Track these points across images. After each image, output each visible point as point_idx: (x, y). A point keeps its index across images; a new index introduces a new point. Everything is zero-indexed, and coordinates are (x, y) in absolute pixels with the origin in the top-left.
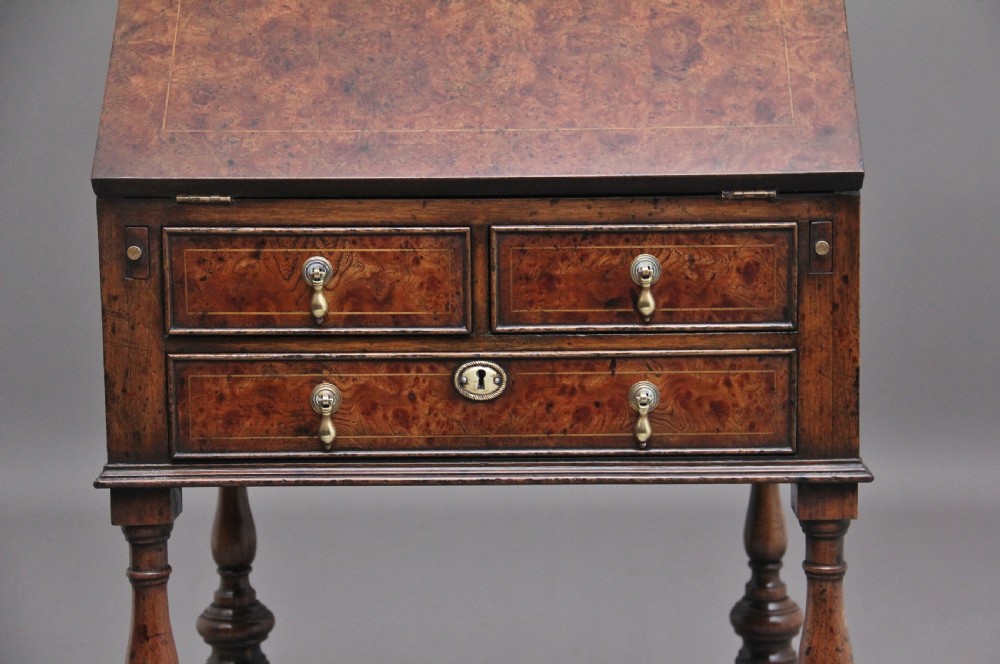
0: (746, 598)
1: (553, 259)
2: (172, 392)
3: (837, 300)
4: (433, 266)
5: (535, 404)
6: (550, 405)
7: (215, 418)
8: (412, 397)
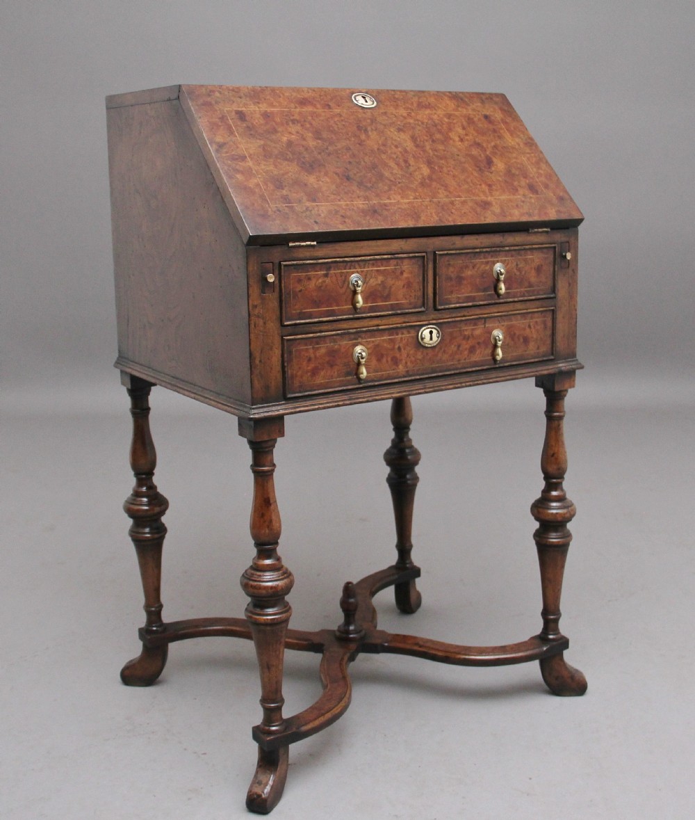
0: (391, 447)
1: (462, 268)
2: (286, 359)
3: (571, 281)
4: (409, 275)
5: (453, 346)
6: (459, 346)
7: (307, 372)
8: (399, 348)
